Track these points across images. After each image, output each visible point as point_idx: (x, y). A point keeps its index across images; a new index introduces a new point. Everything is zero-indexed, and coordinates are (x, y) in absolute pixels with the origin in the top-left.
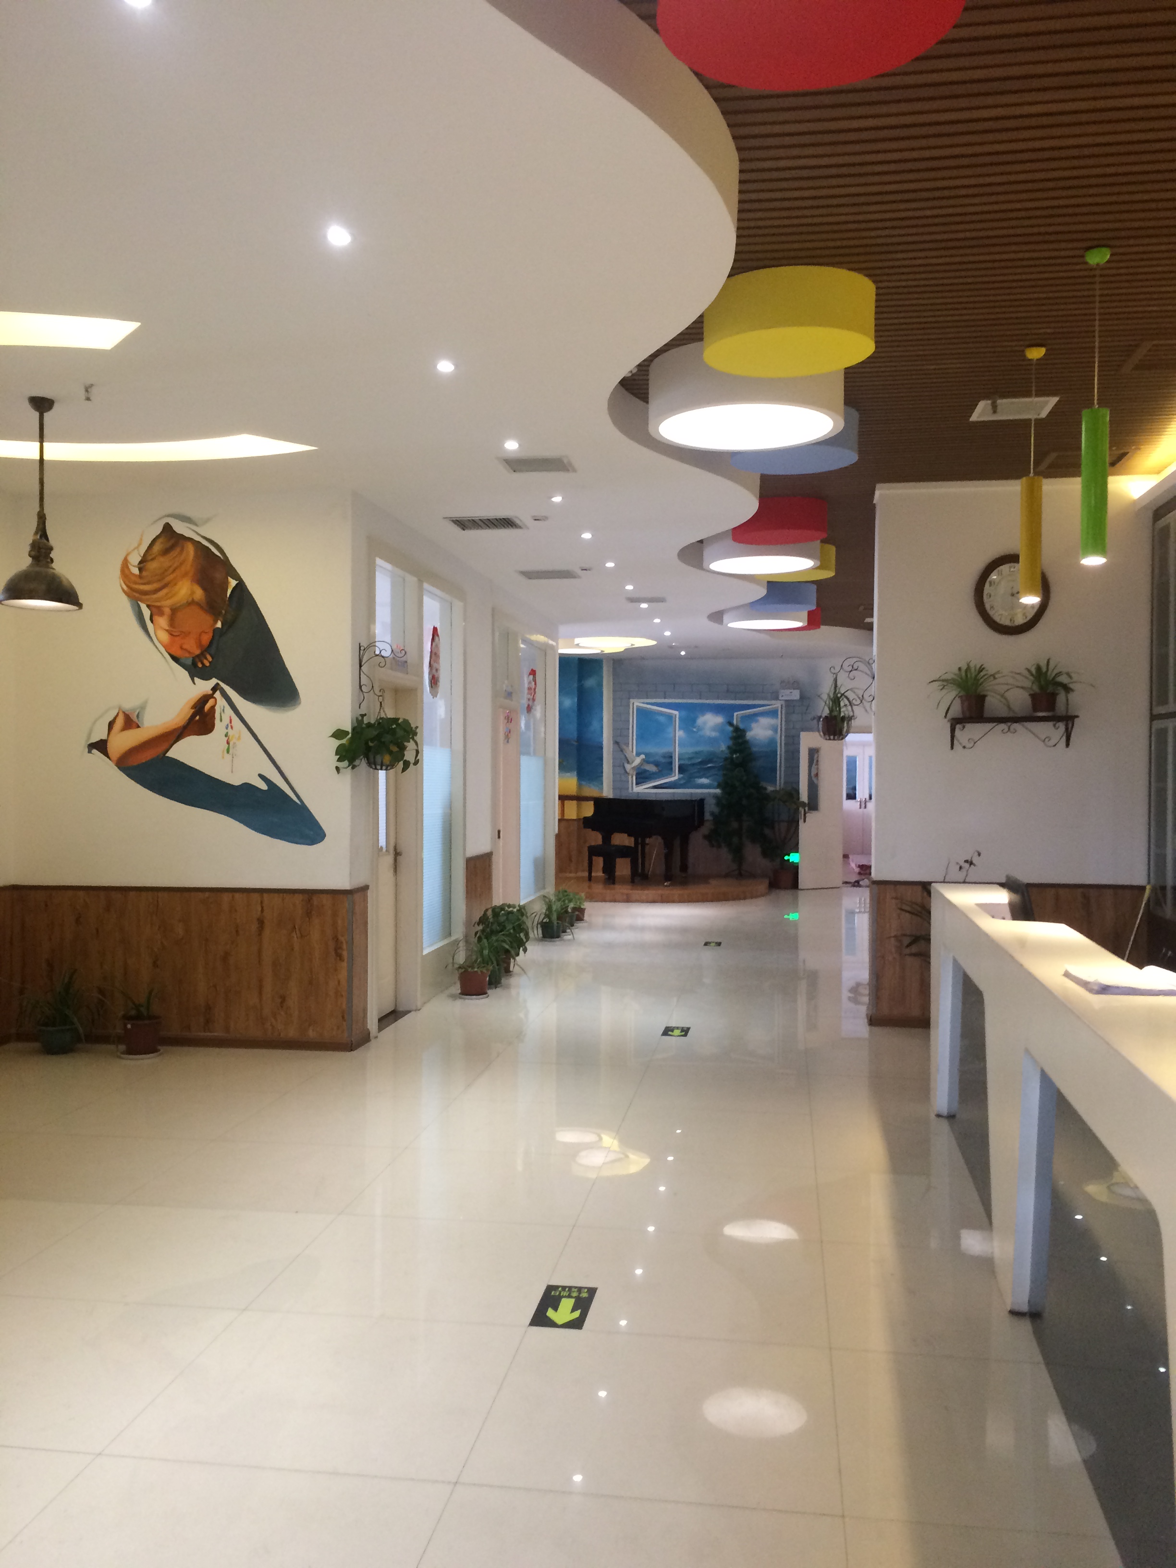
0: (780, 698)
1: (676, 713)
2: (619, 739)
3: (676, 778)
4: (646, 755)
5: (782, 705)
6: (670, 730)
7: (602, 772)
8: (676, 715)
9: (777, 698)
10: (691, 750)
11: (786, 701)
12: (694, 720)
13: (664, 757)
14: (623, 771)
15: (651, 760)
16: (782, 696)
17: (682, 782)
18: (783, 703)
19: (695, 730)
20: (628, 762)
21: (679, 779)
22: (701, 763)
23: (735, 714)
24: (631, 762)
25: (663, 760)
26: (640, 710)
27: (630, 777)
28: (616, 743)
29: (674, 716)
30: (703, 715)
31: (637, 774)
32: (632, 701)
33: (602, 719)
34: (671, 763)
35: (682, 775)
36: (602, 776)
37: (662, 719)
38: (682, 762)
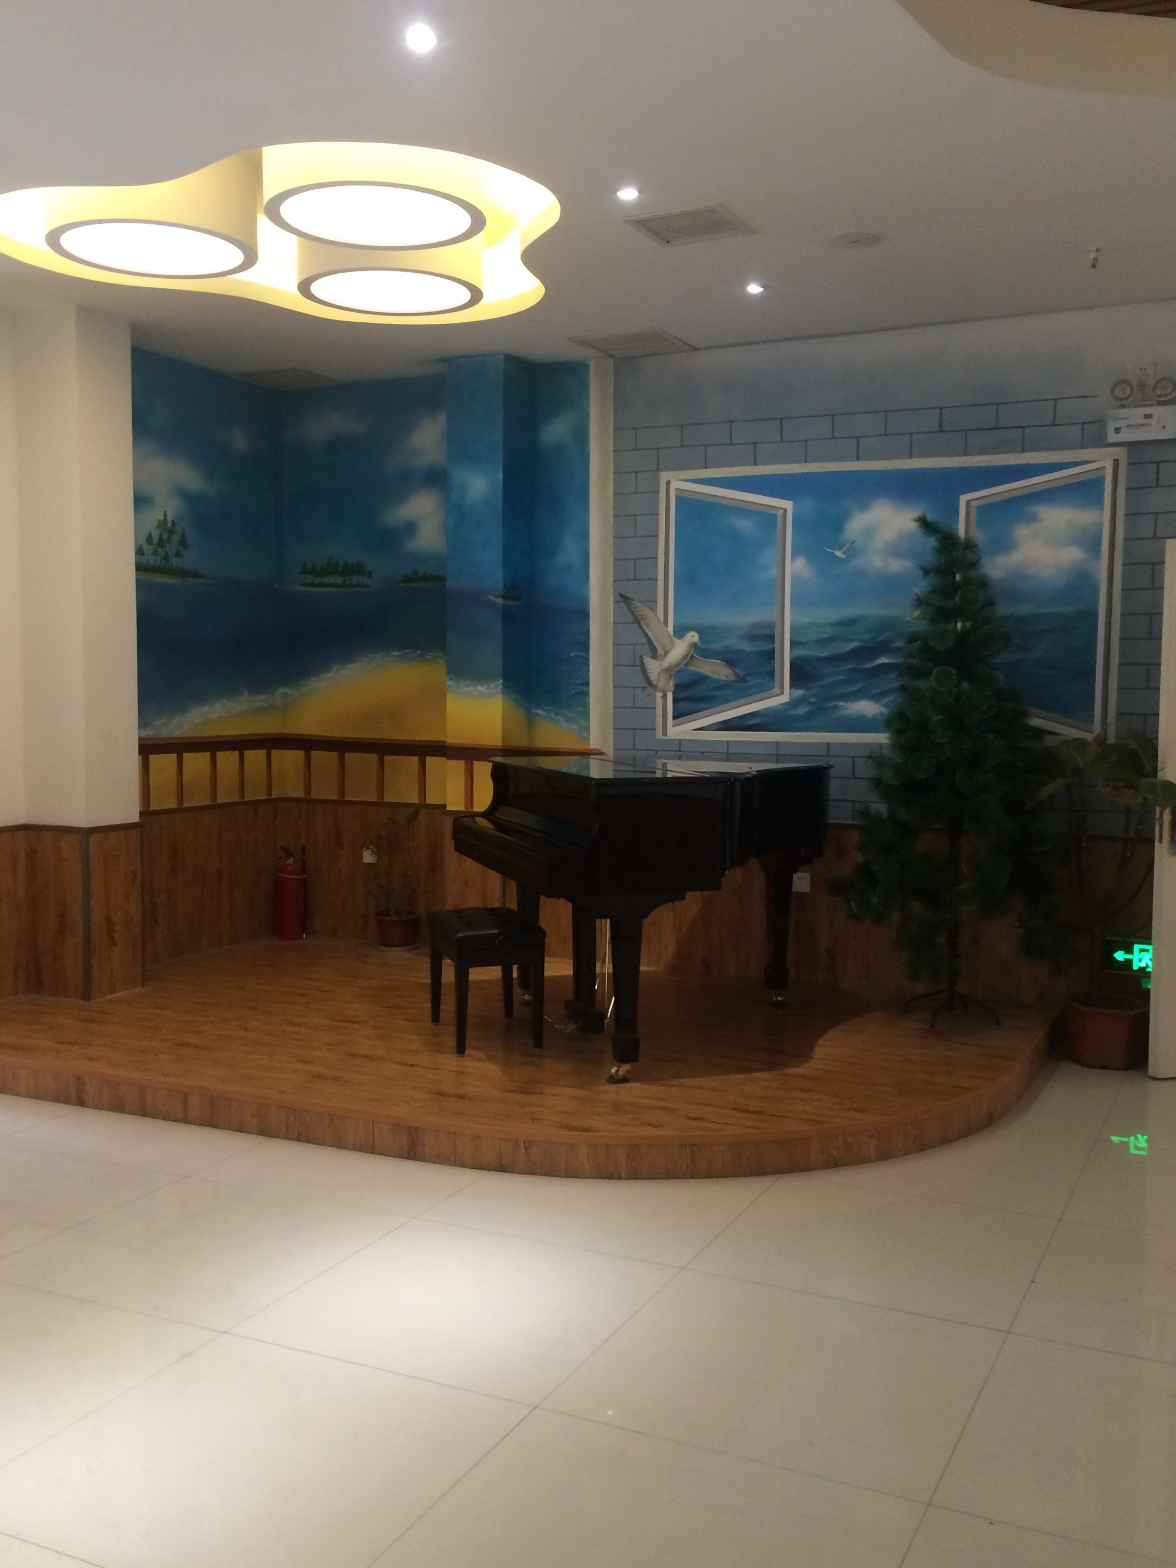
0: (1112, 438)
1: (788, 505)
2: (629, 589)
3: (785, 698)
4: (700, 631)
5: (1116, 463)
6: (770, 556)
7: (587, 684)
8: (785, 510)
9: (1099, 441)
10: (828, 615)
11: (1132, 446)
12: (838, 526)
13: (752, 637)
14: (639, 681)
15: (716, 647)
16: (1118, 430)
17: (802, 710)
18: (1121, 453)
19: (838, 553)
20: (654, 655)
21: (794, 704)
22: (855, 654)
23: (964, 499)
24: (661, 651)
25: (748, 647)
26: (685, 502)
27: (659, 695)
28: (623, 599)
29: (780, 513)
30: (864, 506)
31: (679, 688)
32: (664, 476)
33: (584, 535)
34: (770, 655)
35: (799, 693)
36: (587, 694)
37: (745, 526)
38: (800, 652)
